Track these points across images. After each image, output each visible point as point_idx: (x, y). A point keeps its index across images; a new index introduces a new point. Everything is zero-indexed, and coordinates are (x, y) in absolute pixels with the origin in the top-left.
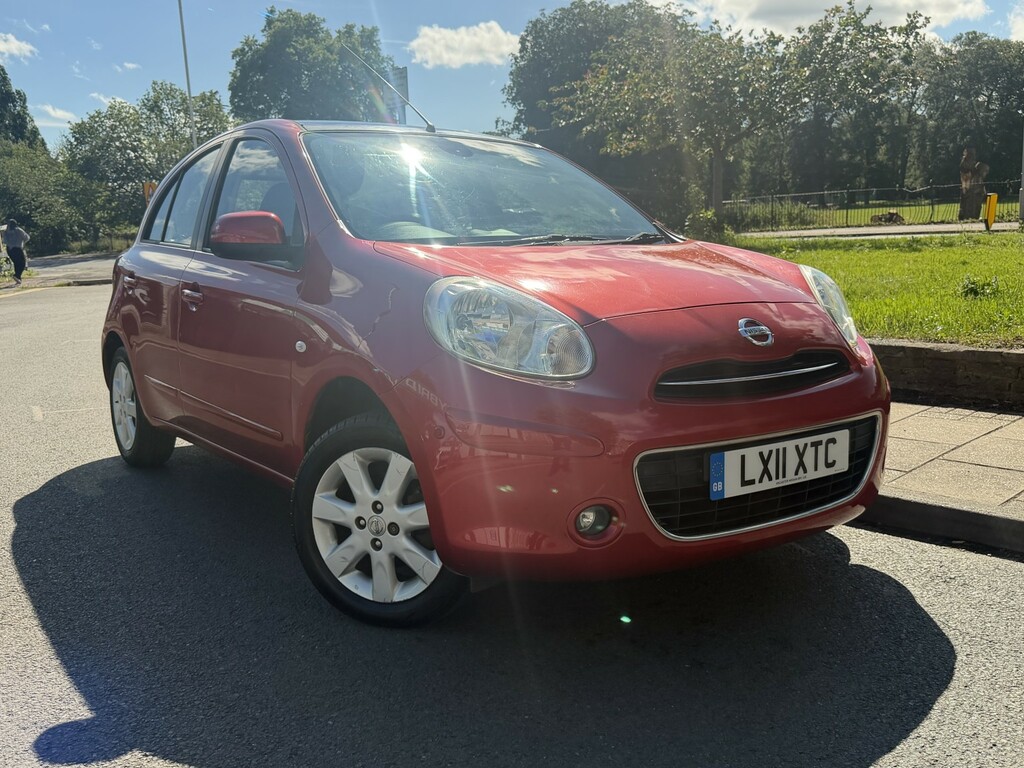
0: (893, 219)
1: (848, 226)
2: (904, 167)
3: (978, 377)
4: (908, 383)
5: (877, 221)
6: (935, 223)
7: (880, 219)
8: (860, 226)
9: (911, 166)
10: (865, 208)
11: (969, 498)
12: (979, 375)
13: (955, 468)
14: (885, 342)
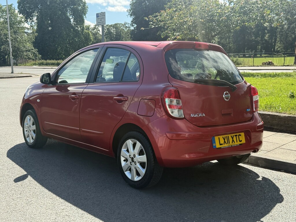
0: (270, 64)
1: (254, 66)
2: (275, 42)
3: (291, 124)
4: (271, 125)
5: (264, 64)
6: (285, 66)
7: (265, 64)
8: (258, 66)
9: (278, 42)
10: (260, 57)
11: (286, 158)
12: (292, 124)
13: (283, 150)
14: (264, 113)
